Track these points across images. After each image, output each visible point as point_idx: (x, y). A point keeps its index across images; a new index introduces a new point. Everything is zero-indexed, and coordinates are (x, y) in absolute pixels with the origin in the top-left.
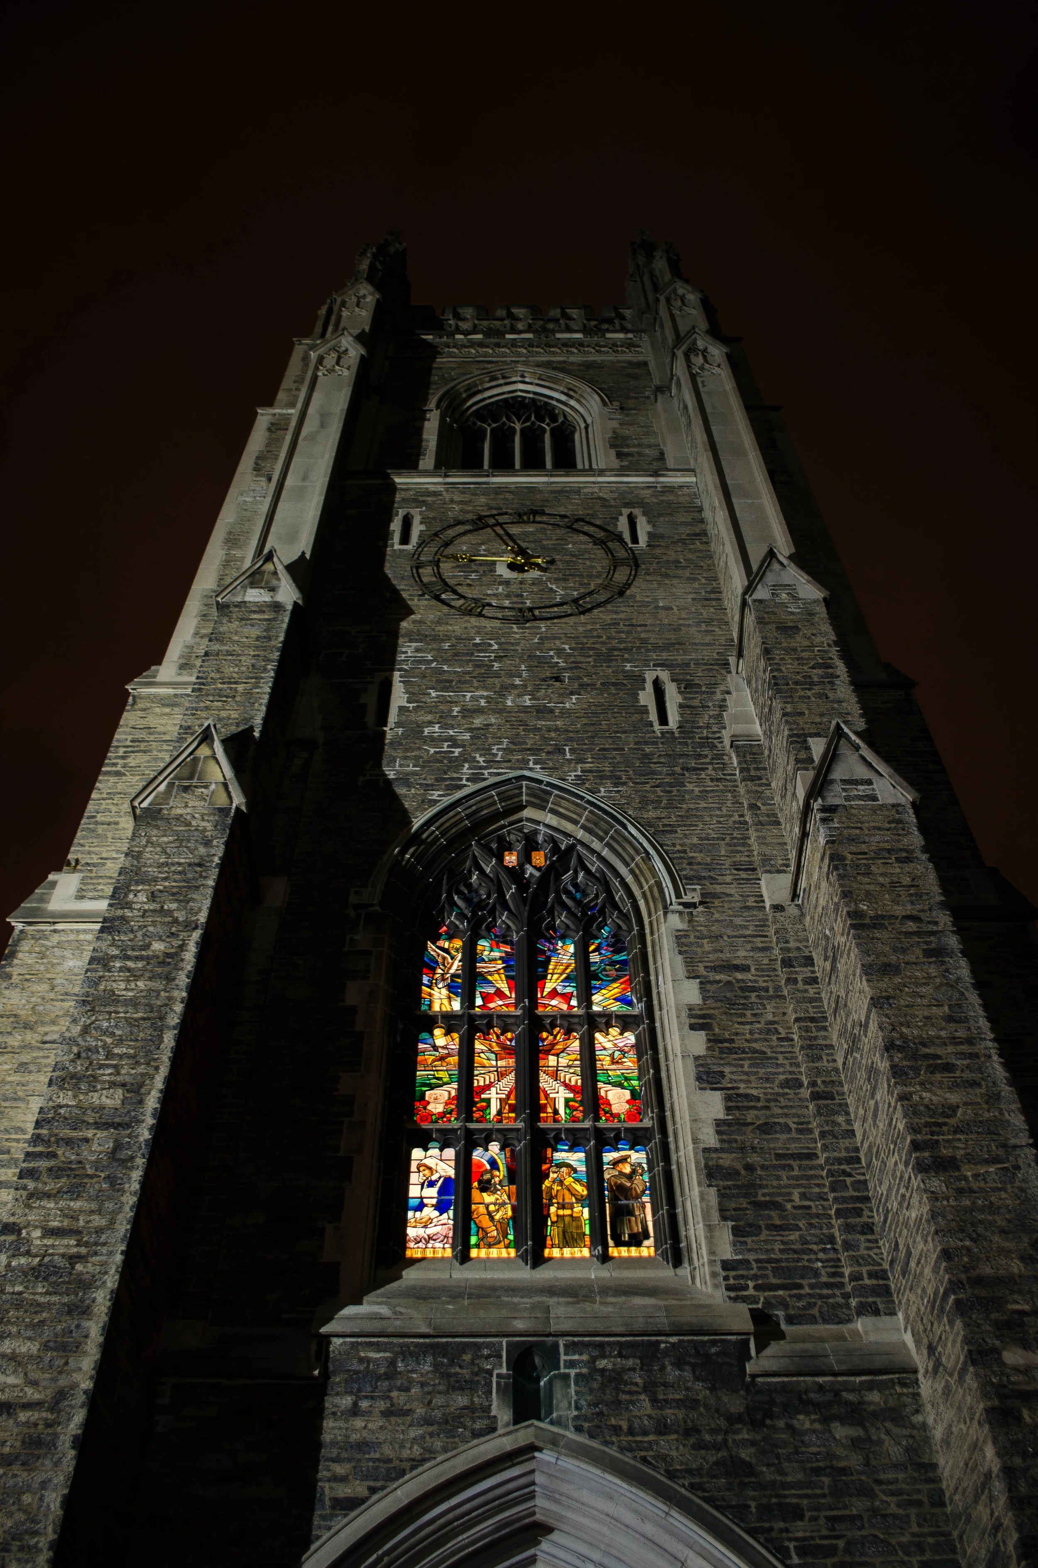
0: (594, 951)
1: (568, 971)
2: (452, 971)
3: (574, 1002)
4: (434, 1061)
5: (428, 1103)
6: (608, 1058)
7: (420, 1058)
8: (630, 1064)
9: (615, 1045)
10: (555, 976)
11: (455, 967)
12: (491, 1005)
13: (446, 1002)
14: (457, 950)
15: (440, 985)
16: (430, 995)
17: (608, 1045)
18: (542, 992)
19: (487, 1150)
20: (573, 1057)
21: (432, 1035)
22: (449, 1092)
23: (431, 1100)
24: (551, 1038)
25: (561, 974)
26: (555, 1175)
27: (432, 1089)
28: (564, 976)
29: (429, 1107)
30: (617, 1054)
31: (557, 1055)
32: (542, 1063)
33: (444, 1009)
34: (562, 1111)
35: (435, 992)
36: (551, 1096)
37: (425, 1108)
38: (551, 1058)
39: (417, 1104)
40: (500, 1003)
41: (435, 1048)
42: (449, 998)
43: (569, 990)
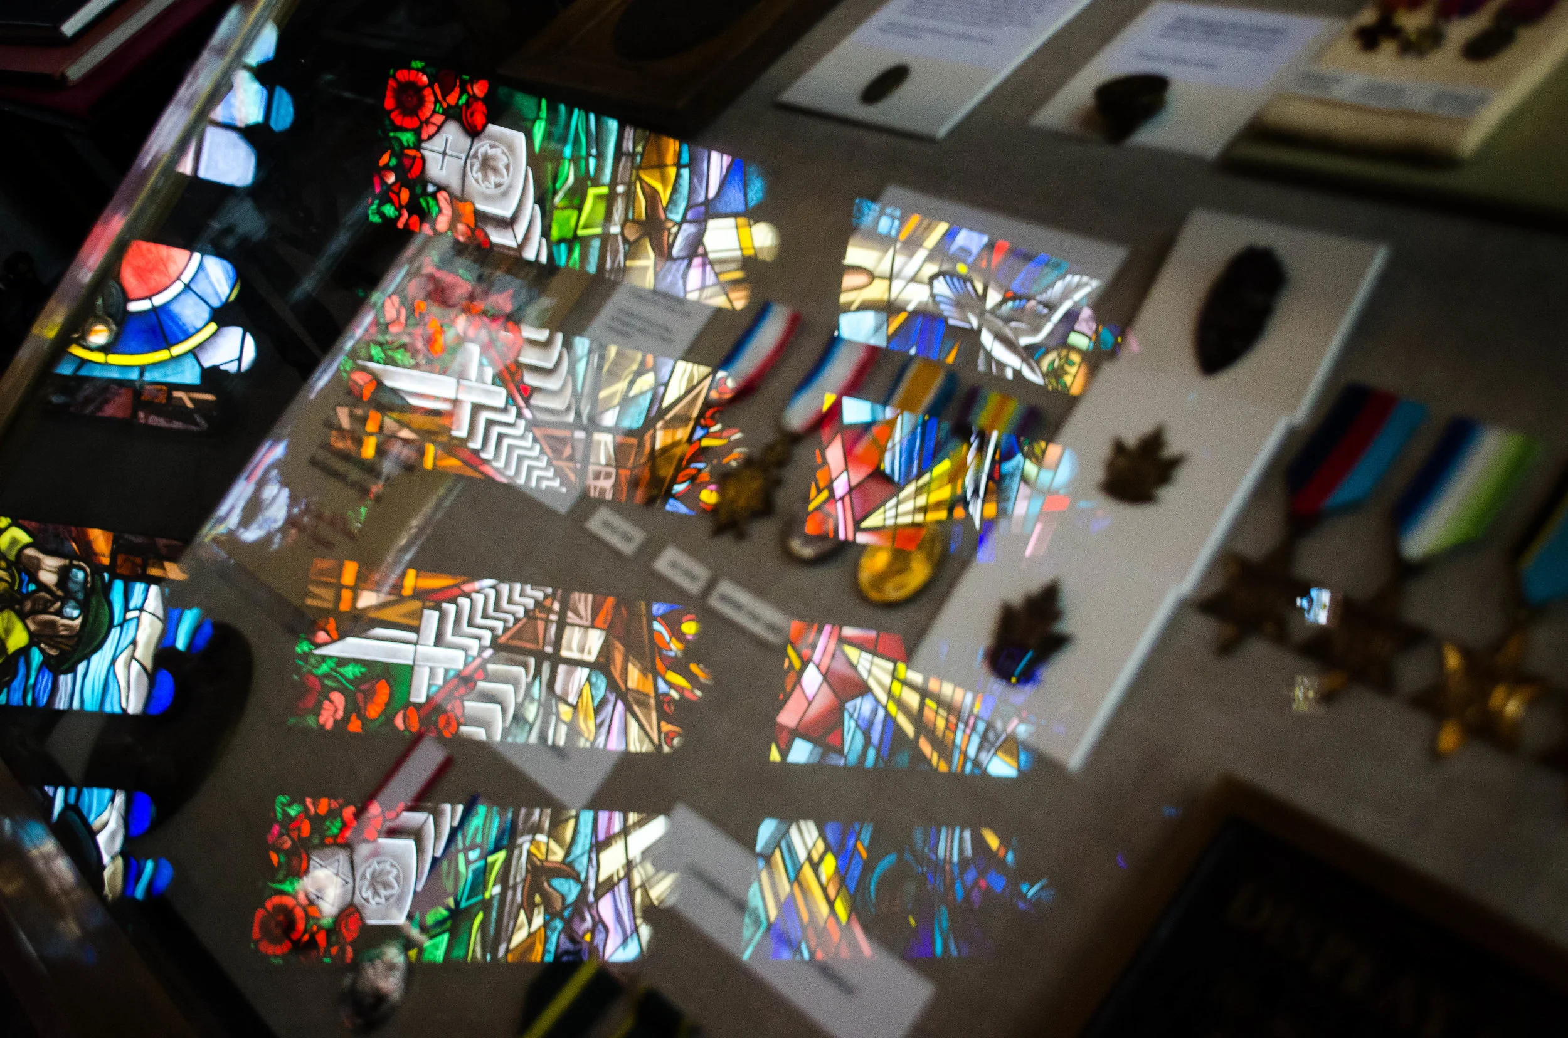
0: (979, 843)
1: (926, 747)
2: (987, 338)
3: (801, 752)
4: (652, 197)
5: (474, 133)
6: (558, 854)
7: (672, 146)
8: (519, 937)
9: (607, 887)
10: (913, 699)
11: (1000, 352)
12: (834, 454)
13: (877, 291)
14: (1056, 373)
15: (941, 287)
16: (912, 244)
17: (611, 861)
18: (861, 645)
19: (222, 316)
20: (587, 725)
21: (754, 215)
22: (509, 223)
23: (483, 147)
24: (675, 647)
25: (917, 718)
26: (48, 577)
27: (535, 161)
28: (909, 729)
29: (452, 133)
30: (571, 890)
31: (602, 665)
32: (583, 602)
33: (849, 280)
34: (351, 647)
35: (918, 262)
36: (431, 618)
37: (452, 114)
38: (595, 639)
39: (479, 89)
40: (840, 487)
41: (706, 211)
42: (889, 308)
43: (852, 740)
